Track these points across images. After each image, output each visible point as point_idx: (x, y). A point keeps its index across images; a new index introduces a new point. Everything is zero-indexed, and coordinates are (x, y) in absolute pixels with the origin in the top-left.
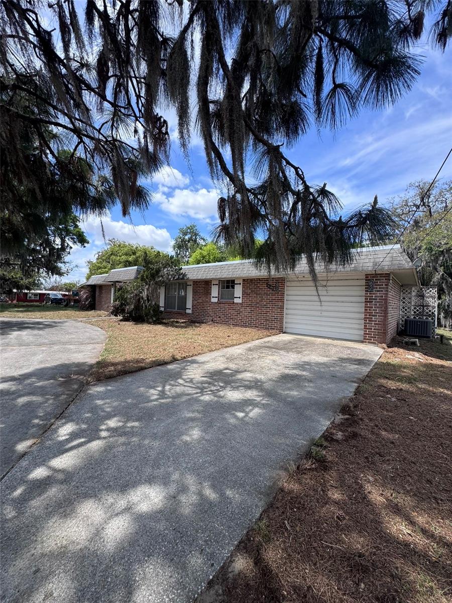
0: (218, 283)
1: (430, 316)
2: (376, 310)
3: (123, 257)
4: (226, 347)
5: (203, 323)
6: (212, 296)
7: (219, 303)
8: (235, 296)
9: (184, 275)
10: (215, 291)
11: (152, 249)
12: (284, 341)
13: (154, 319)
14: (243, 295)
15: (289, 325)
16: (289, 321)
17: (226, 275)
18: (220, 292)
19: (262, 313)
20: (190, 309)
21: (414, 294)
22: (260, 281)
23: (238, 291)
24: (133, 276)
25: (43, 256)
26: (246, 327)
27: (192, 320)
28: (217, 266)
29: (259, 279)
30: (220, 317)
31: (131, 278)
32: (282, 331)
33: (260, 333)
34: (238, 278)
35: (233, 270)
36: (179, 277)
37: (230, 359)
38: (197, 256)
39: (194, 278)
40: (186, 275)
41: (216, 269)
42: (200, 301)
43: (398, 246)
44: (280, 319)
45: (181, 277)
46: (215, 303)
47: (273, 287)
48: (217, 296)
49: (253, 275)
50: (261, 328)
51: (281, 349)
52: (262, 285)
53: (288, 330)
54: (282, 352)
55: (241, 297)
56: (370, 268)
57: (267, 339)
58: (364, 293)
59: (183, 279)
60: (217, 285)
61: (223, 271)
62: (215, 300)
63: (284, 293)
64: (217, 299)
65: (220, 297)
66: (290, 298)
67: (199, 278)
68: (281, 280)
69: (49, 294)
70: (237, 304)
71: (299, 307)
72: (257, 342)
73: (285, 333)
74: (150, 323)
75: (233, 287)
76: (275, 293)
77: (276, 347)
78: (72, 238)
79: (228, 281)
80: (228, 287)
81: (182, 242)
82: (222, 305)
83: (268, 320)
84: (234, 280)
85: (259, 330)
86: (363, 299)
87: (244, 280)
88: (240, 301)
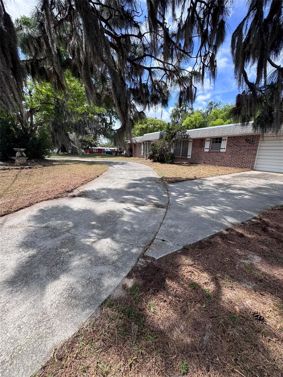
0: (210, 140)
3: (139, 125)
4: (219, 175)
5: (198, 164)
6: (205, 148)
7: (209, 152)
8: (221, 148)
9: (188, 136)
10: (207, 145)
11: (155, 119)
12: (256, 174)
13: (171, 161)
14: (227, 147)
15: (258, 166)
16: (258, 163)
17: (216, 134)
18: (211, 146)
19: (239, 158)
20: (190, 156)
22: (241, 137)
23: (224, 145)
24: (158, 137)
25: (102, 128)
26: (227, 166)
27: (190, 163)
28: (210, 129)
29: (240, 136)
30: (209, 161)
31: (157, 139)
32: (252, 169)
33: (238, 170)
34: (225, 136)
35: (222, 131)
36: (184, 137)
37: (224, 180)
38: (187, 122)
39: (194, 137)
40: (189, 136)
41: (210, 131)
42: (197, 151)
44: (252, 162)
45: (186, 137)
46: (207, 152)
47: (251, 141)
48: (209, 148)
49: (237, 134)
50: (237, 167)
51: (254, 177)
52: (242, 140)
53: (257, 169)
54: (255, 179)
55: (226, 148)
57: (243, 173)
59: (187, 138)
60: (209, 141)
61: (215, 132)
62: (208, 150)
63: (258, 145)
64: (209, 149)
65: (210, 149)
66: (262, 148)
67: (198, 137)
68: (257, 136)
69: (104, 149)
70: (222, 152)
71: (267, 154)
72: (237, 174)
73: (254, 170)
74: (168, 163)
75: (220, 142)
76: (251, 145)
77: (250, 177)
78: (115, 116)
79: (217, 139)
80: (216, 142)
81: (176, 112)
82: (211, 154)
83: (243, 162)
84: (222, 138)
85: (236, 168)
87: (229, 137)
88: (224, 151)
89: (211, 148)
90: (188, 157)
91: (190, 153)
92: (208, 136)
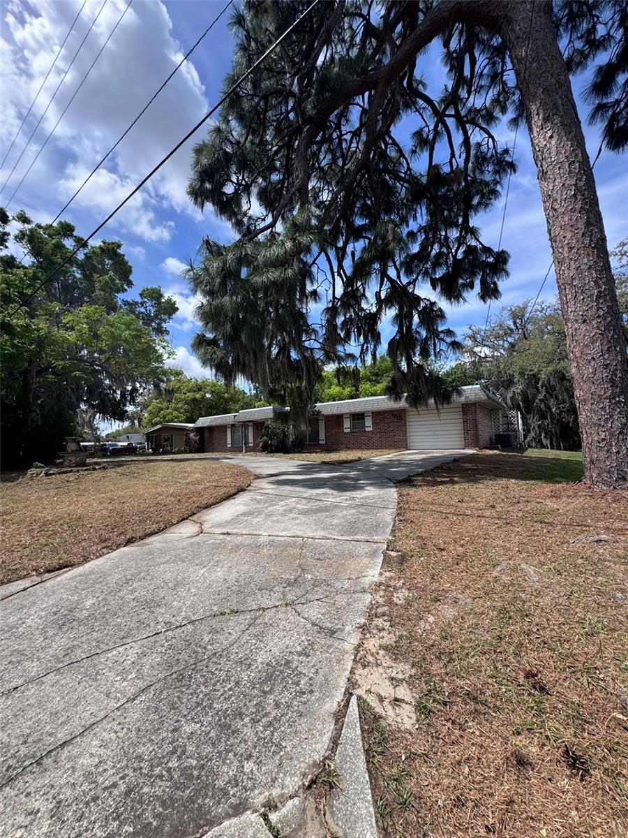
0: (349, 417)
1: (513, 431)
2: (470, 427)
6: (345, 427)
7: (351, 433)
8: (366, 426)
9: (318, 412)
10: (347, 424)
14: (373, 424)
15: (411, 444)
16: (412, 441)
17: (358, 409)
18: (351, 424)
19: (390, 437)
20: (323, 440)
21: (500, 415)
22: (387, 412)
23: (368, 422)
24: (270, 415)
27: (326, 449)
30: (354, 444)
32: (407, 449)
33: (393, 451)
34: (369, 412)
35: (364, 405)
36: (313, 414)
39: (328, 414)
40: (320, 412)
41: (350, 406)
42: (333, 432)
43: (479, 386)
44: (405, 440)
45: (316, 414)
46: (348, 433)
47: (397, 416)
48: (349, 426)
49: (383, 408)
50: (390, 448)
53: (412, 448)
55: (371, 426)
56: (463, 401)
58: (462, 417)
59: (318, 414)
61: (356, 406)
62: (348, 430)
63: (406, 421)
64: (350, 429)
66: (411, 424)
67: (334, 413)
68: (404, 411)
70: (368, 432)
71: (419, 430)
75: (364, 419)
76: (399, 421)
77: (409, 454)
79: (358, 415)
80: (358, 419)
82: (354, 434)
83: (395, 442)
84: (364, 414)
85: (389, 450)
86: (462, 421)
87: (373, 413)
88: (371, 429)
89: (353, 427)
90: (321, 442)
91: (322, 436)
92: (348, 411)
